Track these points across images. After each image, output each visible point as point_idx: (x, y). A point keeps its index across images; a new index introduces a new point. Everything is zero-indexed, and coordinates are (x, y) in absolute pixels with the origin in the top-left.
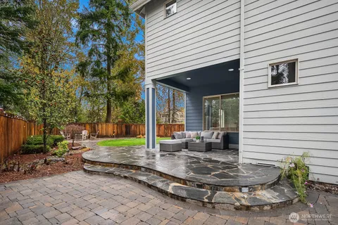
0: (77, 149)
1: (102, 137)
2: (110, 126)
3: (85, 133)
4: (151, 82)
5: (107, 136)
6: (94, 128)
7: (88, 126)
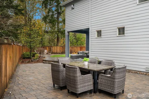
0: (42, 58)
1: (55, 53)
2: (58, 48)
3: (46, 51)
4: (67, 33)
5: (57, 53)
6: (51, 49)
7: (47, 48)
